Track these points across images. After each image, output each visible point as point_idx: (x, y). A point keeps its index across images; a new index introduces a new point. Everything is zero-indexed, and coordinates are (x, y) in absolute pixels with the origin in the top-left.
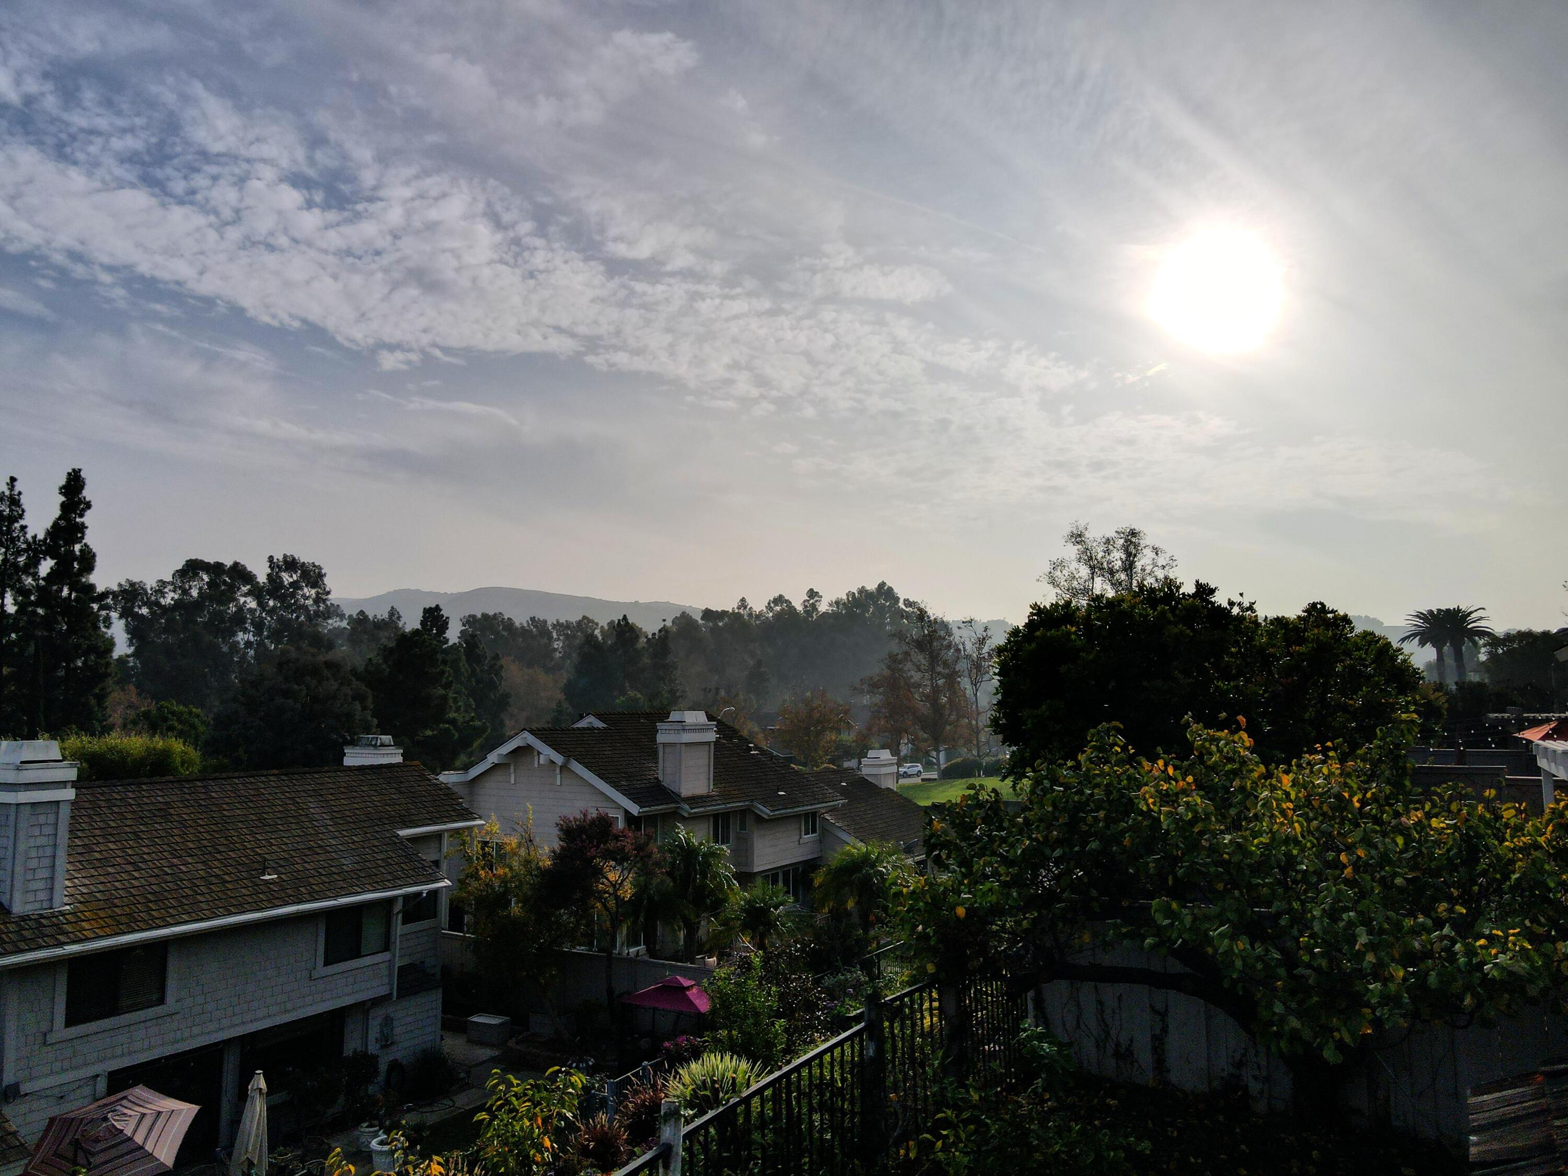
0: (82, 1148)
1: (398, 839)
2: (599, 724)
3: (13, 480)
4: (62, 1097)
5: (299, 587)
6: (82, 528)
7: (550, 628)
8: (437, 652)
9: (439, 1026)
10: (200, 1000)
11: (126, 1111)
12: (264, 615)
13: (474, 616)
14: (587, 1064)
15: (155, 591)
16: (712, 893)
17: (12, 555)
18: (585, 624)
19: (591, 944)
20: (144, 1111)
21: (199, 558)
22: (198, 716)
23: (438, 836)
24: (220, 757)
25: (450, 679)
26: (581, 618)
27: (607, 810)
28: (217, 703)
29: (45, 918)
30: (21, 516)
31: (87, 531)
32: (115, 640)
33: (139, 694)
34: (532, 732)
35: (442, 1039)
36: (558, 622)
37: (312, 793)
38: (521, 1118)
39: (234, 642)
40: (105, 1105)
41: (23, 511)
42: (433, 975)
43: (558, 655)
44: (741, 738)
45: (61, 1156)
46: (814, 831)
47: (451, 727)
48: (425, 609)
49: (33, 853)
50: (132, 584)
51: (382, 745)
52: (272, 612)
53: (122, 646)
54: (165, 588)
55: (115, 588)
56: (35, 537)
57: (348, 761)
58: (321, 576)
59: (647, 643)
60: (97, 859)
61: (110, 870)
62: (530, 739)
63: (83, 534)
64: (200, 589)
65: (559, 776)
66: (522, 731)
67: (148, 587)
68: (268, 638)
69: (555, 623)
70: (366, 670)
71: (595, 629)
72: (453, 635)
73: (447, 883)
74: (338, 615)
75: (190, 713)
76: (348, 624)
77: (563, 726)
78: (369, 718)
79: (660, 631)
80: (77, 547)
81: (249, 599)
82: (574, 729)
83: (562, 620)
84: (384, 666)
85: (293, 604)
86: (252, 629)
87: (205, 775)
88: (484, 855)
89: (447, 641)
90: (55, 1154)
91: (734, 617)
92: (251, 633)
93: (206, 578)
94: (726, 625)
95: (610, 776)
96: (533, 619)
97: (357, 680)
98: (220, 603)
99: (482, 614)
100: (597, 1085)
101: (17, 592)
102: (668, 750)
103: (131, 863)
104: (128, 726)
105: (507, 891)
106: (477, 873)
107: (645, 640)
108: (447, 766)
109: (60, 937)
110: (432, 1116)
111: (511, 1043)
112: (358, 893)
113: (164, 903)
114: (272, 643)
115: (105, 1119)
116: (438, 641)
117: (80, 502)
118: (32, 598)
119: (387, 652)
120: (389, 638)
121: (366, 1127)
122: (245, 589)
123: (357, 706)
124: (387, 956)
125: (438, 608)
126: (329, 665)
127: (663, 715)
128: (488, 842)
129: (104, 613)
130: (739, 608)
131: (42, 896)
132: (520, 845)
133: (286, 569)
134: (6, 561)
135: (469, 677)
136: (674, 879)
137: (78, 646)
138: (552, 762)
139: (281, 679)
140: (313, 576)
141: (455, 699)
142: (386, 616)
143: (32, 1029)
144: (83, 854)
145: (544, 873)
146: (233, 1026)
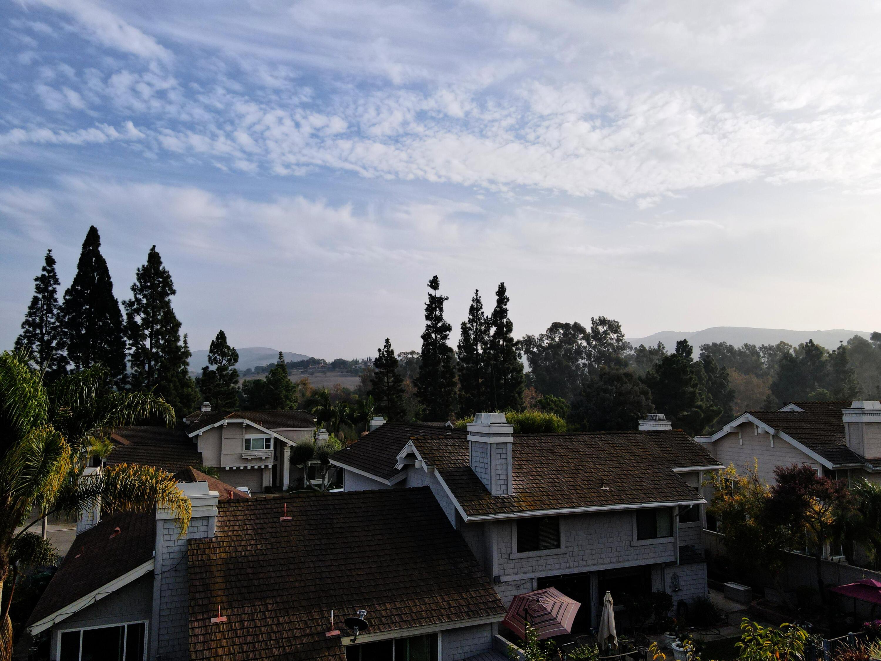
0: (529, 613)
1: (673, 473)
2: (799, 410)
3: (477, 291)
4: (518, 586)
5: (607, 334)
6: (506, 311)
7: (758, 350)
8: (687, 367)
9: (706, 585)
10: (576, 549)
11: (547, 599)
12: (591, 349)
13: (708, 345)
14: (807, 626)
15: (539, 340)
17: (479, 326)
18: (782, 346)
19: (804, 550)
20: (556, 601)
21: (558, 322)
22: (563, 403)
23: (697, 473)
24: (576, 424)
25: (696, 382)
26: (779, 343)
27: (810, 465)
28: (572, 396)
29: (505, 498)
30: (481, 308)
31: (508, 312)
32: (524, 365)
33: (536, 392)
34: (751, 413)
35: (709, 593)
36: (763, 346)
37: (623, 445)
38: (766, 651)
39: (577, 364)
40: (538, 594)
41: (482, 305)
42: (700, 554)
43: (764, 366)
45: (519, 615)
47: (699, 410)
48: (677, 342)
49: (498, 467)
50: (529, 337)
51: (659, 420)
52: (595, 347)
53: (527, 369)
54: (543, 338)
55: (522, 339)
56: (487, 317)
57: (641, 428)
58: (618, 327)
59: (829, 357)
60: (525, 472)
61: (531, 478)
62: (751, 418)
63: (507, 313)
64: (560, 337)
65: (772, 442)
66: (745, 412)
67: (536, 338)
68: (594, 361)
69: (761, 346)
70: (647, 377)
71: (790, 349)
72: (696, 356)
73: (704, 501)
74: (629, 348)
75: (560, 401)
76: (635, 352)
77: (773, 410)
78: (650, 404)
79: (839, 349)
80: (505, 320)
81: (583, 341)
82: (780, 412)
83: (766, 345)
84: (656, 375)
85: (605, 343)
86: (586, 357)
87: (569, 433)
88: (727, 487)
89: (692, 360)
90: (517, 613)
92: (585, 359)
93: (562, 331)
95: (809, 443)
96: (746, 345)
97: (642, 383)
98: (570, 344)
99: (713, 343)
100: (816, 641)
101: (482, 343)
102: (852, 427)
103: (540, 475)
104: (534, 406)
105: (743, 510)
106: (723, 497)
107: (828, 355)
108: (699, 432)
109: (512, 508)
110: (709, 637)
111: (754, 603)
112: (653, 502)
113: (556, 497)
114: (596, 364)
115: (538, 601)
116: (687, 360)
117: (505, 298)
118: (488, 346)
119: (658, 367)
120: (659, 359)
121: (668, 635)
122: (581, 336)
123: (643, 397)
124: (670, 540)
125: (685, 341)
126: (626, 375)
127: (847, 404)
128: (729, 479)
129: (518, 352)
131: (504, 487)
132: (749, 482)
133: (601, 324)
134: (477, 329)
135: (708, 381)
136: (864, 514)
137: (508, 368)
138: (767, 433)
139: (602, 383)
140: (614, 327)
141: (700, 394)
142: (656, 347)
143: (504, 551)
144: (519, 469)
145: (767, 501)
146: (593, 565)
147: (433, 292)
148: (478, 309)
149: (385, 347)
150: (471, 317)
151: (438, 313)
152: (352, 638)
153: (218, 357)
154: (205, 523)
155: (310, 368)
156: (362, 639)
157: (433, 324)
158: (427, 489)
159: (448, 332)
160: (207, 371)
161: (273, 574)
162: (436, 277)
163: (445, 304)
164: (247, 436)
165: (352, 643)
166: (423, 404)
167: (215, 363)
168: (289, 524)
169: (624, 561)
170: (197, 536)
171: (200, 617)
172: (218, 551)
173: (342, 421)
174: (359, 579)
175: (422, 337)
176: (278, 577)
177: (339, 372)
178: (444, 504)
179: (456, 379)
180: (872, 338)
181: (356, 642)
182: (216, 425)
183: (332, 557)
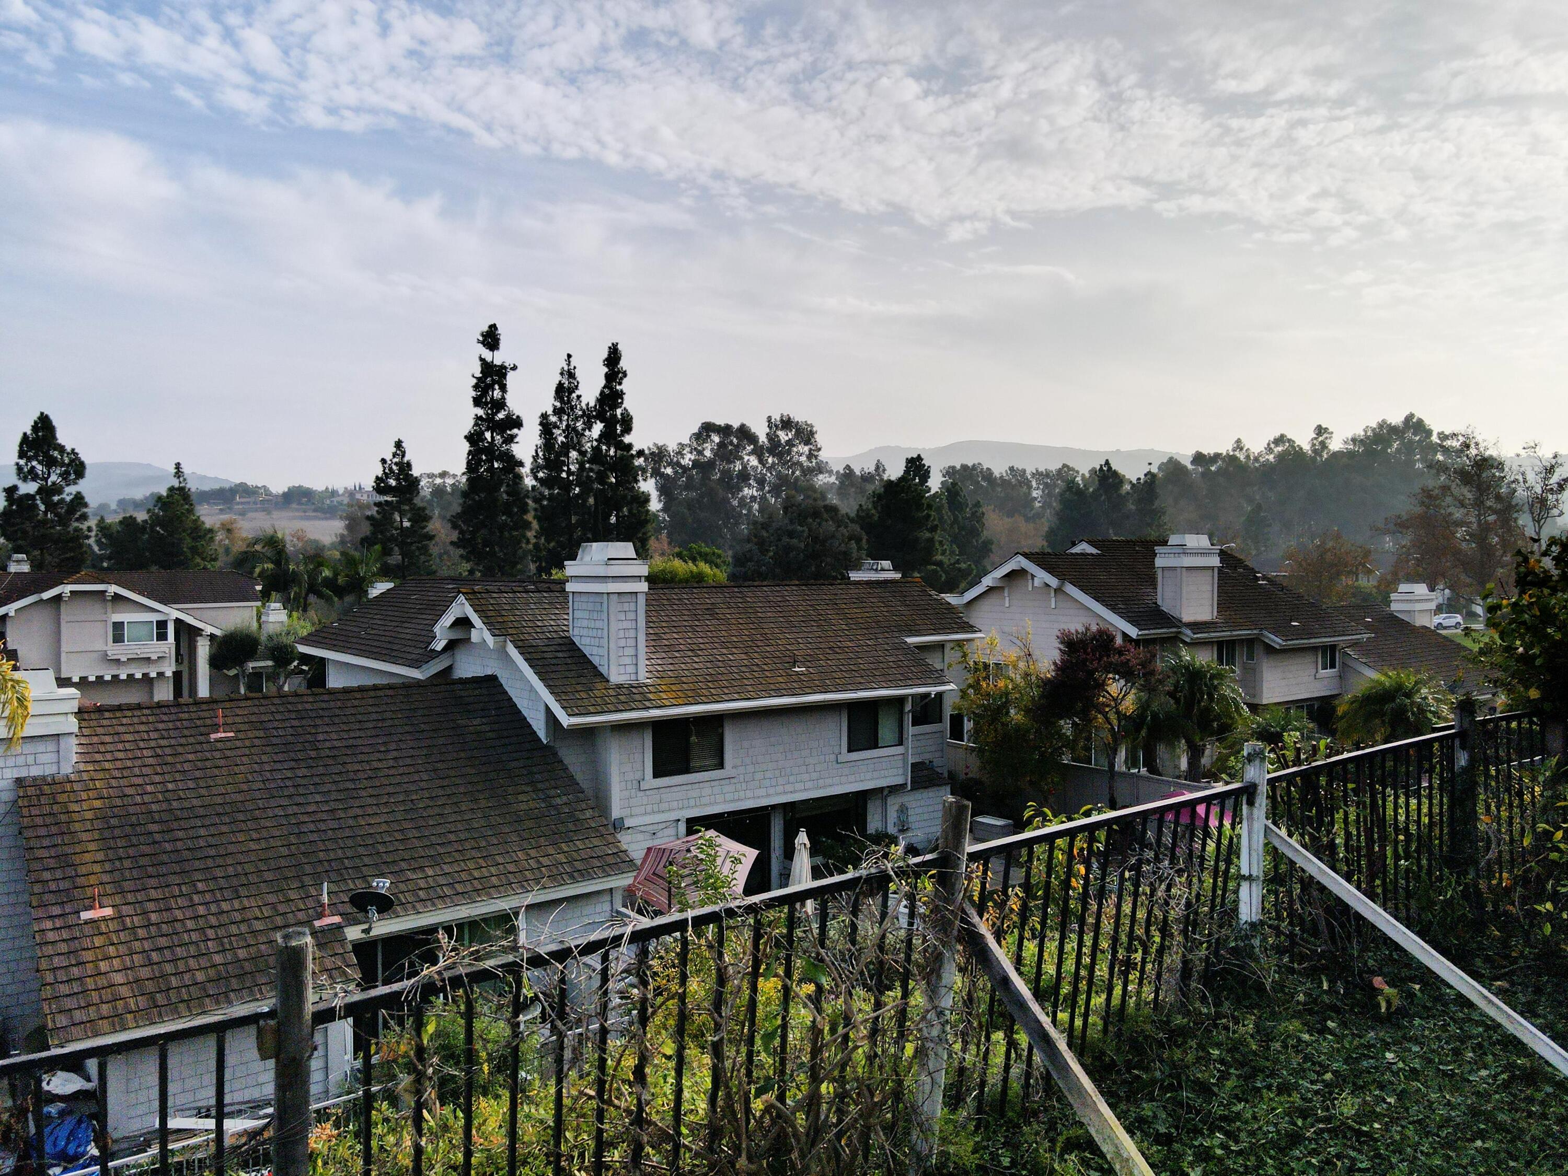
1: (906, 645)
2: (1092, 550)
3: (569, 356)
4: (653, 833)
5: (792, 445)
6: (621, 395)
7: (1029, 477)
8: (921, 499)
10: (751, 768)
12: (764, 471)
13: (954, 467)
15: (677, 453)
16: (1218, 717)
17: (572, 421)
18: (1065, 472)
19: (1089, 758)
21: (712, 421)
23: (941, 646)
25: (935, 523)
26: (1061, 466)
27: (1107, 628)
29: (633, 687)
30: (577, 387)
31: (625, 397)
32: (650, 495)
33: (670, 543)
34: (1026, 555)
36: (1037, 471)
37: (828, 602)
39: (741, 496)
40: (688, 844)
41: (578, 383)
42: (942, 774)
43: (1037, 505)
44: (1246, 567)
45: (657, 876)
46: (1333, 666)
47: (938, 569)
48: (907, 458)
49: (621, 634)
50: (659, 448)
51: (883, 570)
52: (771, 468)
53: (655, 503)
54: (684, 450)
55: (647, 449)
56: (588, 405)
57: (854, 578)
58: (812, 433)
59: (1131, 488)
60: (665, 645)
61: (677, 654)
62: (1024, 563)
63: (623, 399)
64: (712, 449)
65: (1053, 599)
66: (1016, 555)
67: (670, 449)
68: (769, 492)
69: (1034, 472)
70: (857, 515)
71: (1076, 476)
72: (935, 483)
73: (952, 686)
74: (827, 472)
76: (836, 479)
77: (1057, 551)
78: (864, 557)
79: (1145, 476)
80: (619, 411)
81: (752, 458)
82: (1067, 554)
83: (1042, 469)
84: (873, 511)
85: (789, 461)
86: (755, 485)
89: (929, 490)
90: (654, 874)
91: (1231, 459)
92: (755, 488)
93: (717, 439)
94: (1219, 469)
95: (1107, 599)
96: (1012, 469)
97: (852, 522)
98: (730, 461)
99: (961, 465)
101: (577, 453)
102: (1167, 574)
103: (691, 650)
105: (1007, 701)
106: (979, 683)
107: (1130, 486)
109: (645, 703)
112: (874, 689)
113: (719, 684)
114: (772, 496)
115: (689, 853)
116: (921, 490)
117: (619, 372)
118: (589, 457)
119: (878, 498)
120: (877, 487)
122: (750, 448)
123: (853, 544)
124: (899, 750)
125: (919, 458)
126: (825, 509)
127: (1160, 541)
130: (1234, 450)
131: (631, 669)
132: (1019, 658)
133: (783, 428)
134: (568, 426)
135: (952, 525)
136: (1177, 701)
137: (625, 497)
138: (1047, 585)
139: (786, 521)
140: (805, 435)
141: (941, 542)
142: (872, 469)
143: (630, 776)
144: (655, 641)
145: (1046, 683)
146: (777, 794)
147: (488, 355)
148: (571, 390)
149: (394, 455)
150: (558, 404)
151: (497, 394)
152: (365, 926)
153: (39, 467)
154: (51, 746)
155: (238, 503)
156: (384, 927)
157: (487, 414)
158: (492, 680)
159: (515, 431)
160: (16, 496)
161: (202, 832)
162: (493, 327)
163: (511, 378)
164: (117, 618)
165: (363, 936)
166: (468, 561)
167: (34, 480)
168: (229, 744)
169: (824, 787)
170: (35, 772)
171: (56, 910)
172: (84, 796)
173: (313, 589)
174: (372, 831)
175: (466, 437)
176: (212, 835)
177: (297, 510)
178: (525, 703)
179: (530, 517)
180: (1193, 463)
181: (372, 934)
182: (47, 595)
183: (318, 798)
